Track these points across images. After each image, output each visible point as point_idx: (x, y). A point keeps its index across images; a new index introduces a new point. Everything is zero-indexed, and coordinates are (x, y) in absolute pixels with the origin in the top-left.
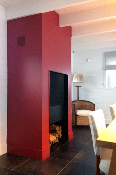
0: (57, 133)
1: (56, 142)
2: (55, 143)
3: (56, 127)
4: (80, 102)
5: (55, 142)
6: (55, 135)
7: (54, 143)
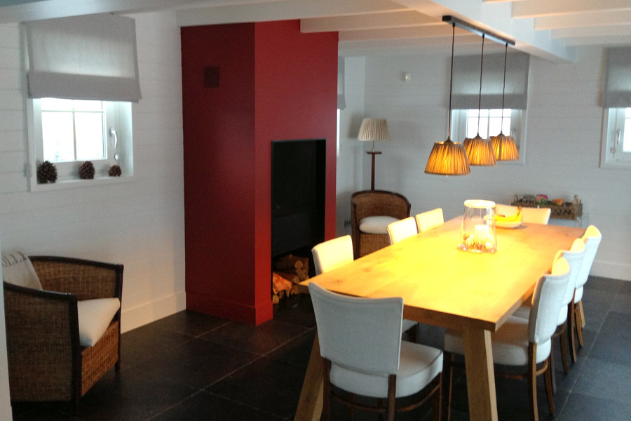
0: (296, 274)
1: (294, 294)
2: (290, 295)
3: (296, 261)
4: (378, 195)
5: (292, 294)
6: (292, 278)
7: (288, 295)
